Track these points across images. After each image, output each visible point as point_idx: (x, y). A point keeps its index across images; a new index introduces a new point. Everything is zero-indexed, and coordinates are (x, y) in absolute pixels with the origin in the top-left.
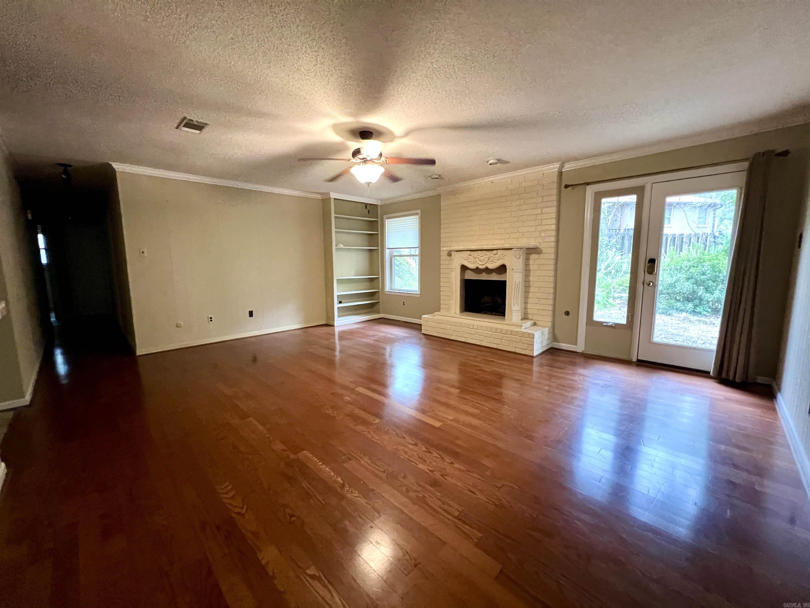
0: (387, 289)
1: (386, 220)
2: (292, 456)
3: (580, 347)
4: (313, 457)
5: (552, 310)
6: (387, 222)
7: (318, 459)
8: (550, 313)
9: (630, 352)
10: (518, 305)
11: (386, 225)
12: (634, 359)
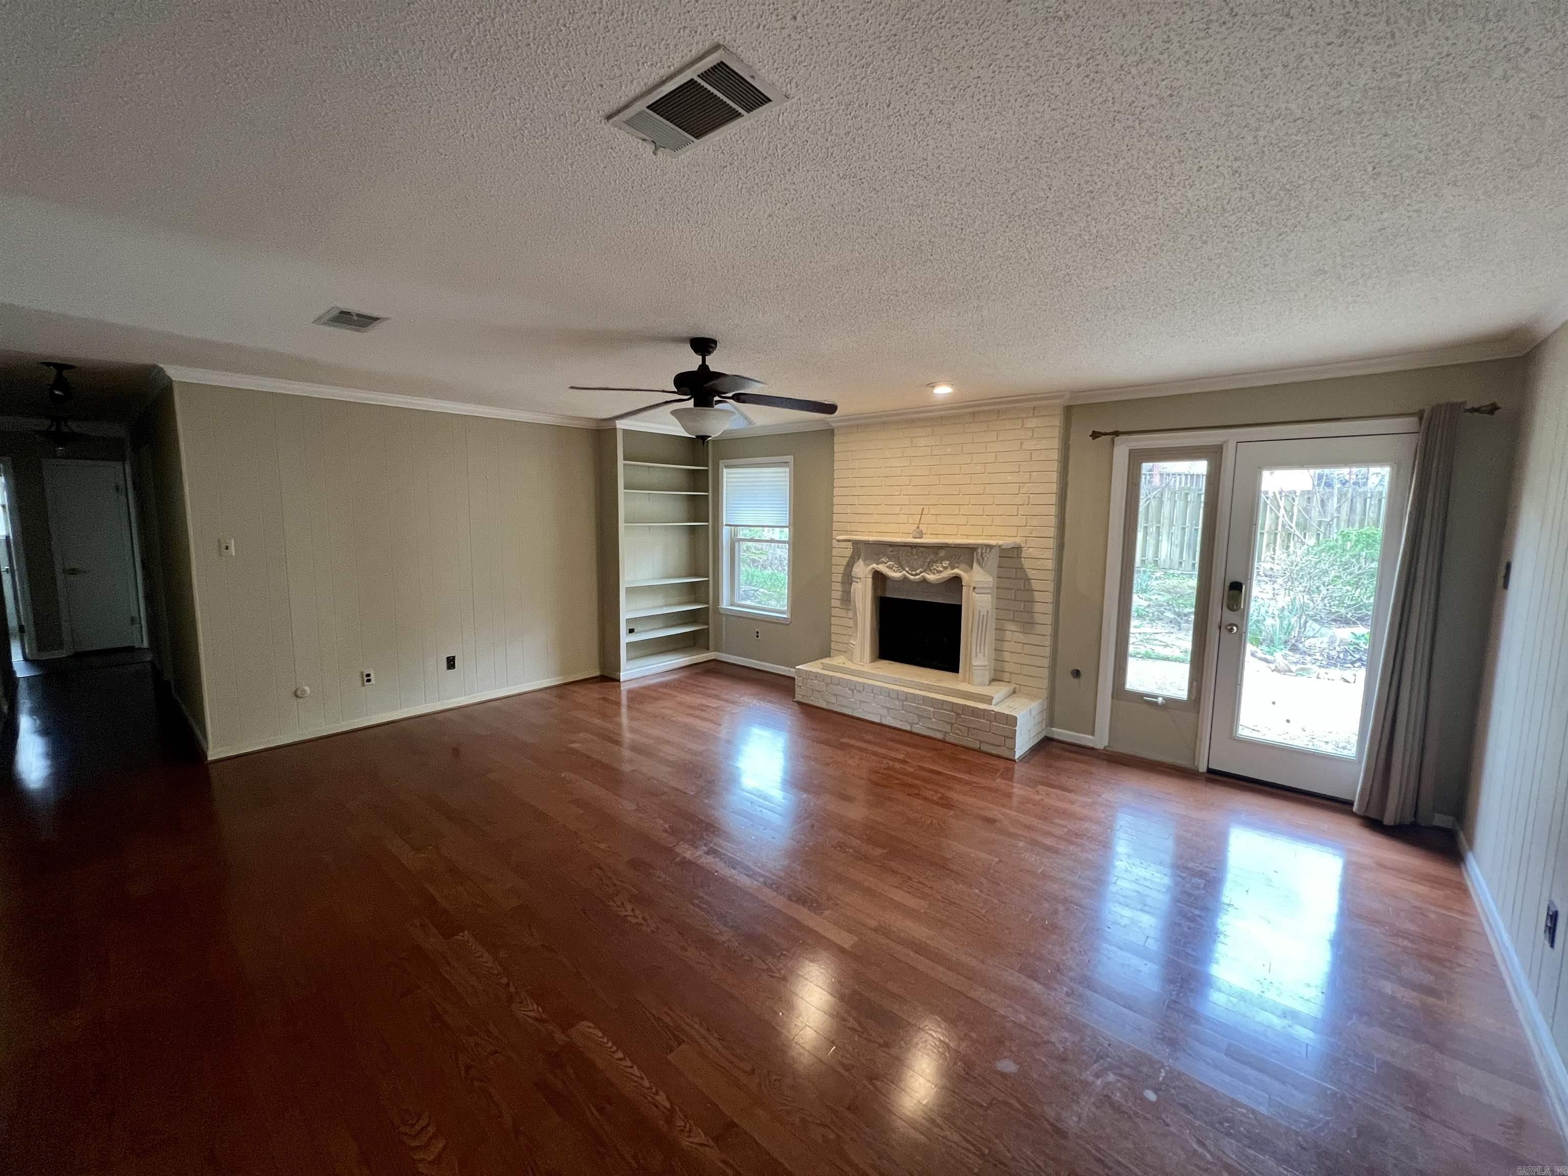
0: (725, 604)
1: (725, 470)
2: (560, 1038)
3: (1100, 740)
4: (602, 1037)
5: (1048, 667)
6: (727, 473)
7: (615, 1044)
8: (1045, 673)
9: (1193, 754)
10: (984, 655)
11: (725, 480)
12: (1203, 768)
